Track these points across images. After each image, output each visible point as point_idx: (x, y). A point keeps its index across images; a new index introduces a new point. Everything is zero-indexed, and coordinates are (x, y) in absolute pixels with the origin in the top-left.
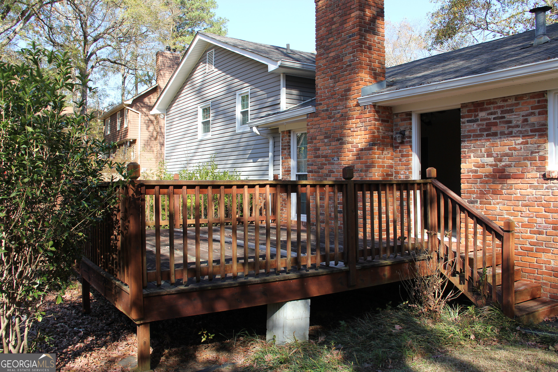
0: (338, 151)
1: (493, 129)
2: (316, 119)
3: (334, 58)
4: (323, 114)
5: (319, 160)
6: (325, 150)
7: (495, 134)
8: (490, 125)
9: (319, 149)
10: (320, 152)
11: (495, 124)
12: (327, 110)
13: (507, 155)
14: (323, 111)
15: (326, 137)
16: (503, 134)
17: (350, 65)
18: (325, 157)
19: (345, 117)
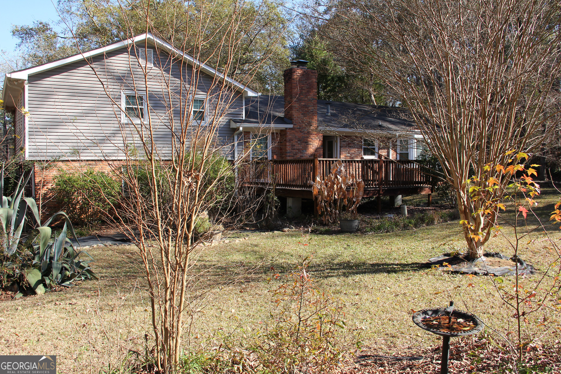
0: (306, 148)
1: (350, 145)
2: (292, 131)
3: (304, 106)
4: (298, 130)
5: (294, 151)
6: (297, 146)
7: (350, 147)
8: (349, 144)
9: (294, 146)
10: (295, 147)
11: (350, 144)
12: (300, 128)
13: (354, 154)
14: (297, 128)
15: (298, 141)
16: (352, 147)
17: (312, 112)
18: (298, 150)
19: (309, 133)
